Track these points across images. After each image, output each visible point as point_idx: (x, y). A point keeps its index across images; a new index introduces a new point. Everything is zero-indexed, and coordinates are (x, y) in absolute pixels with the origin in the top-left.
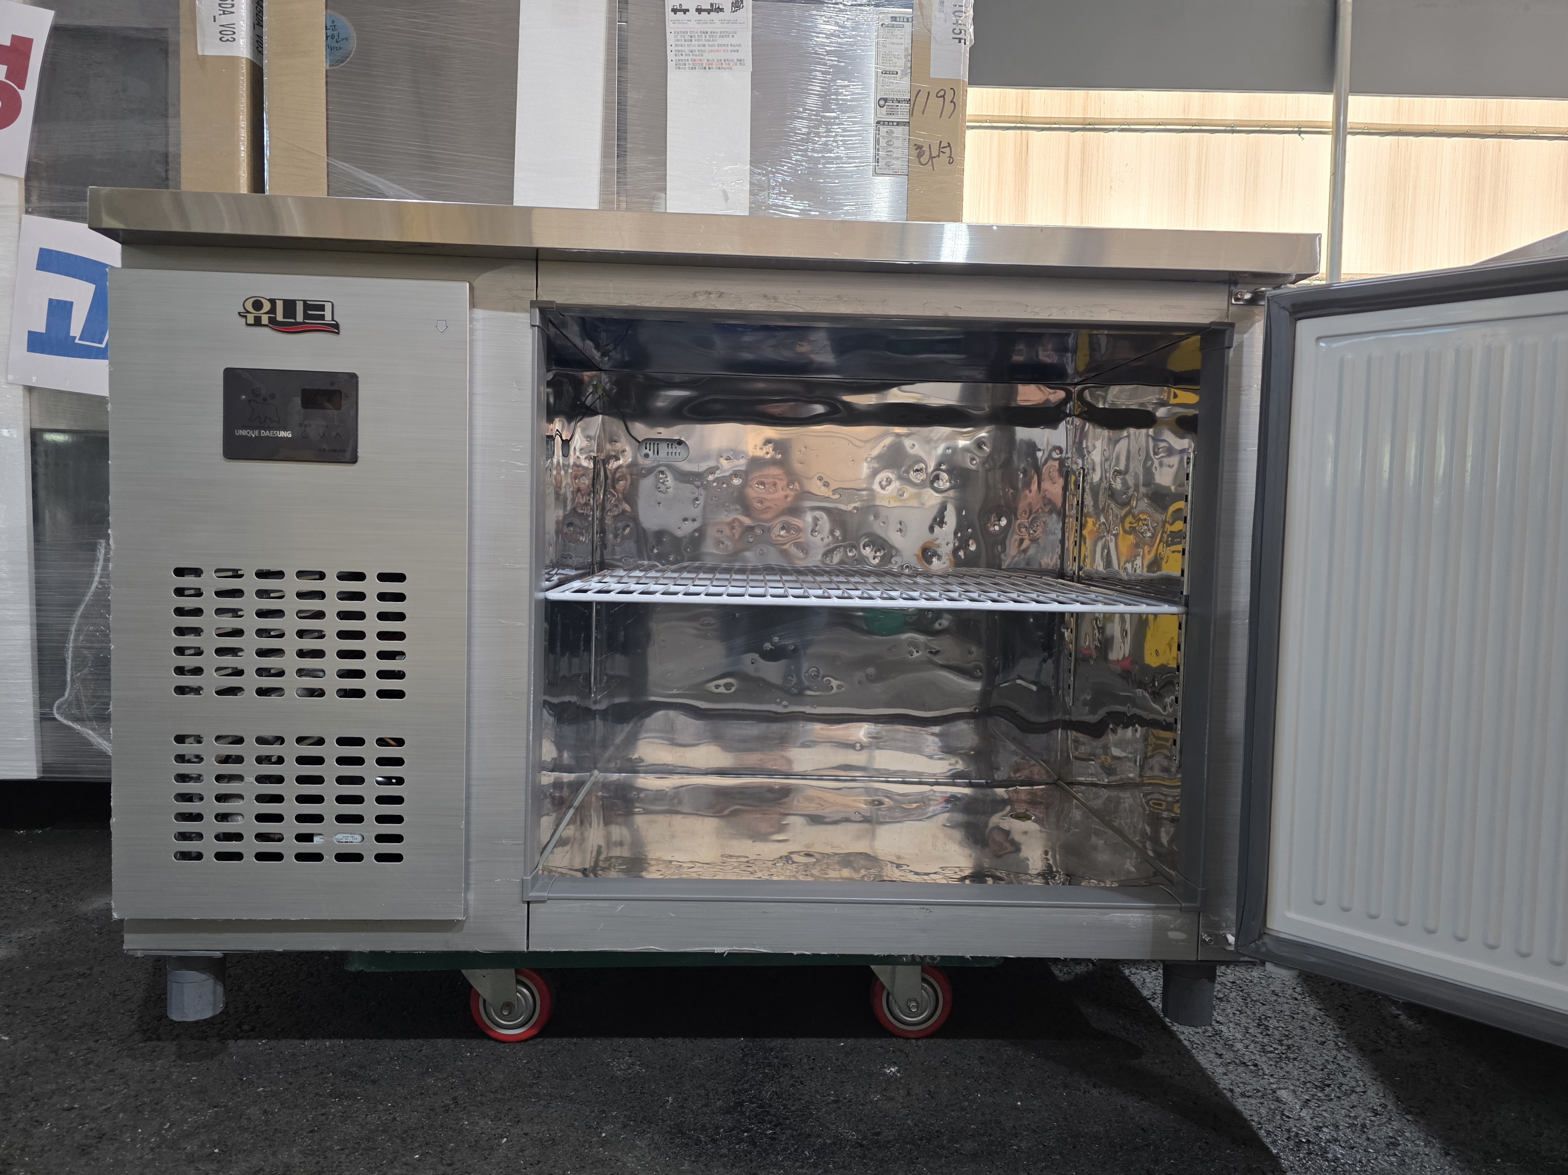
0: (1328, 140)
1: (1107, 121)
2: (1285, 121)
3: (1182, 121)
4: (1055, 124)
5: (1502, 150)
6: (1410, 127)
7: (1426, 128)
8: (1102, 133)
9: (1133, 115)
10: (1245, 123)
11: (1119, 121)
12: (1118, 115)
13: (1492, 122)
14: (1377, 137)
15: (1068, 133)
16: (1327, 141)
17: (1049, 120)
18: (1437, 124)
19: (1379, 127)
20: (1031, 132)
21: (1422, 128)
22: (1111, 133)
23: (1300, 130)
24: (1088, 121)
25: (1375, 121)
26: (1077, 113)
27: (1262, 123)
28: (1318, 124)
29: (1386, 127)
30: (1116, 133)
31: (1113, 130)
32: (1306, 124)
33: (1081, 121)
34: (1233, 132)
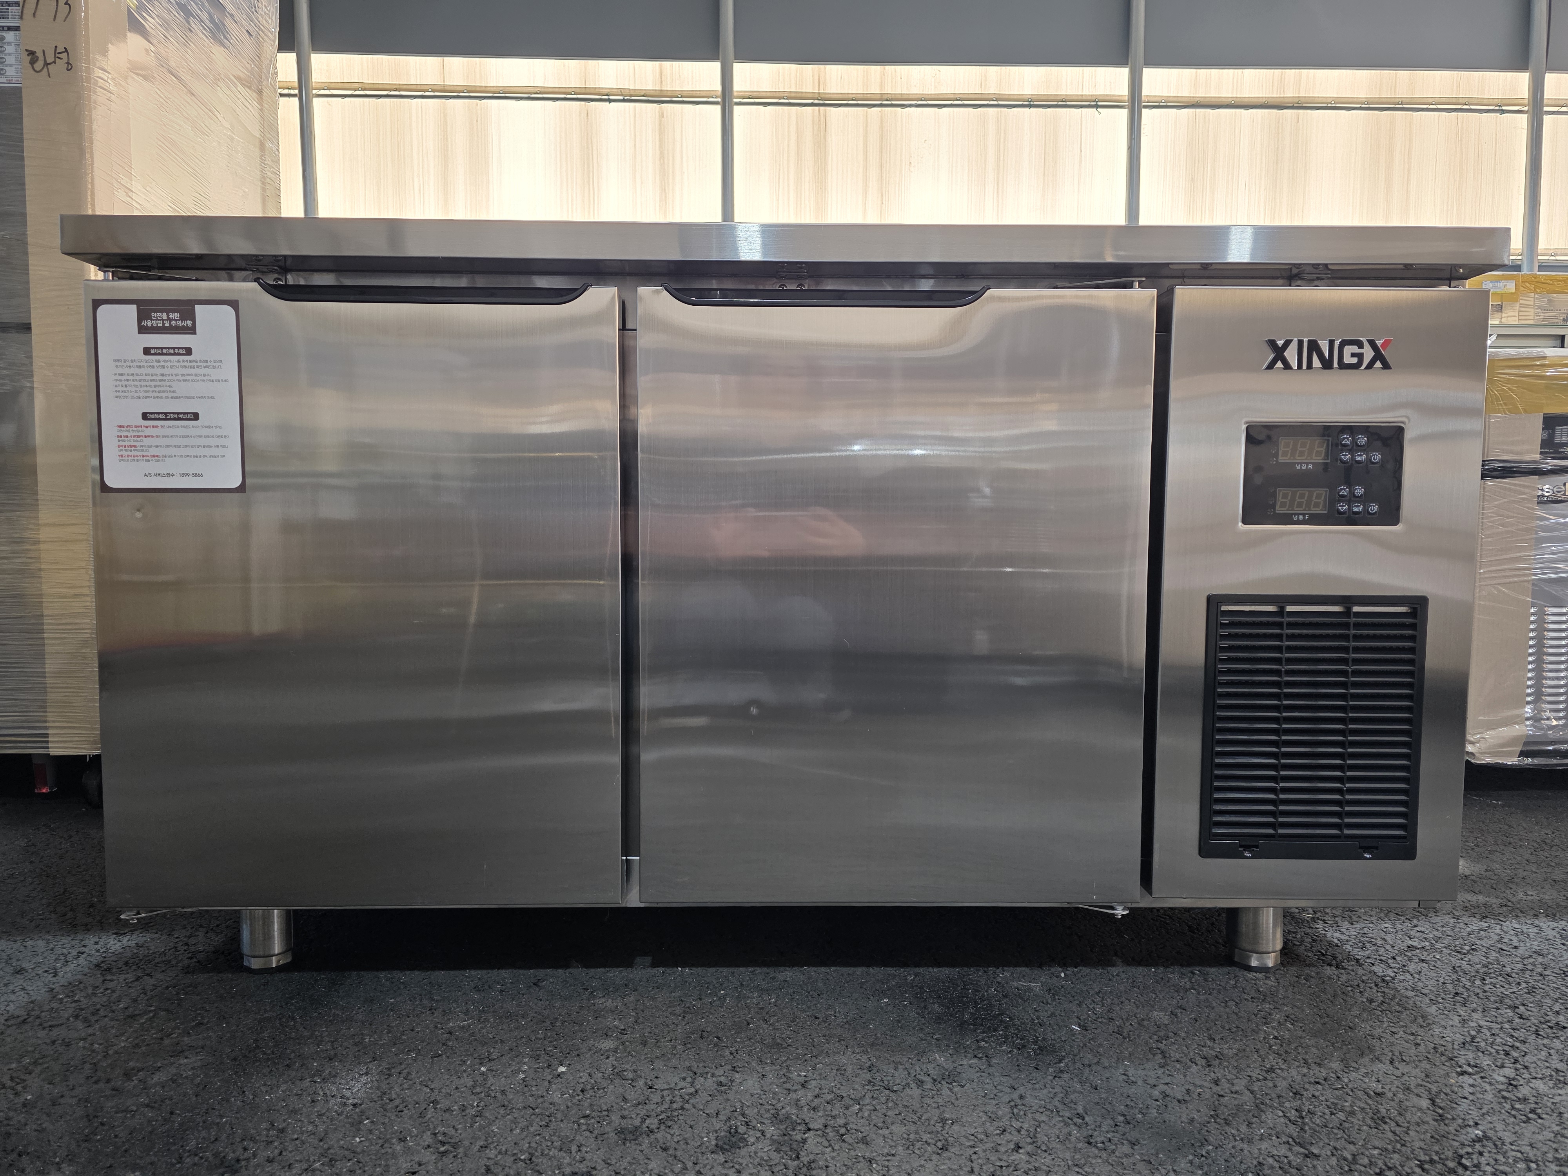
0: (1124, 113)
1: (905, 97)
2: (1082, 95)
3: (980, 96)
4: (853, 100)
5: (1300, 121)
6: (1207, 100)
7: (1223, 100)
8: (899, 109)
9: (930, 90)
10: (1043, 98)
11: (917, 97)
12: (915, 90)
13: (1290, 93)
14: (1174, 110)
15: (865, 109)
16: (1123, 115)
17: (846, 97)
18: (1235, 96)
19: (1175, 99)
20: (828, 108)
21: (1220, 100)
22: (908, 109)
23: (1096, 103)
24: (885, 97)
25: (1173, 93)
26: (875, 89)
27: (1059, 98)
28: (1114, 98)
29: (1183, 100)
30: (913, 109)
31: (910, 106)
32: (1102, 98)
33: (878, 97)
34: (1030, 106)
